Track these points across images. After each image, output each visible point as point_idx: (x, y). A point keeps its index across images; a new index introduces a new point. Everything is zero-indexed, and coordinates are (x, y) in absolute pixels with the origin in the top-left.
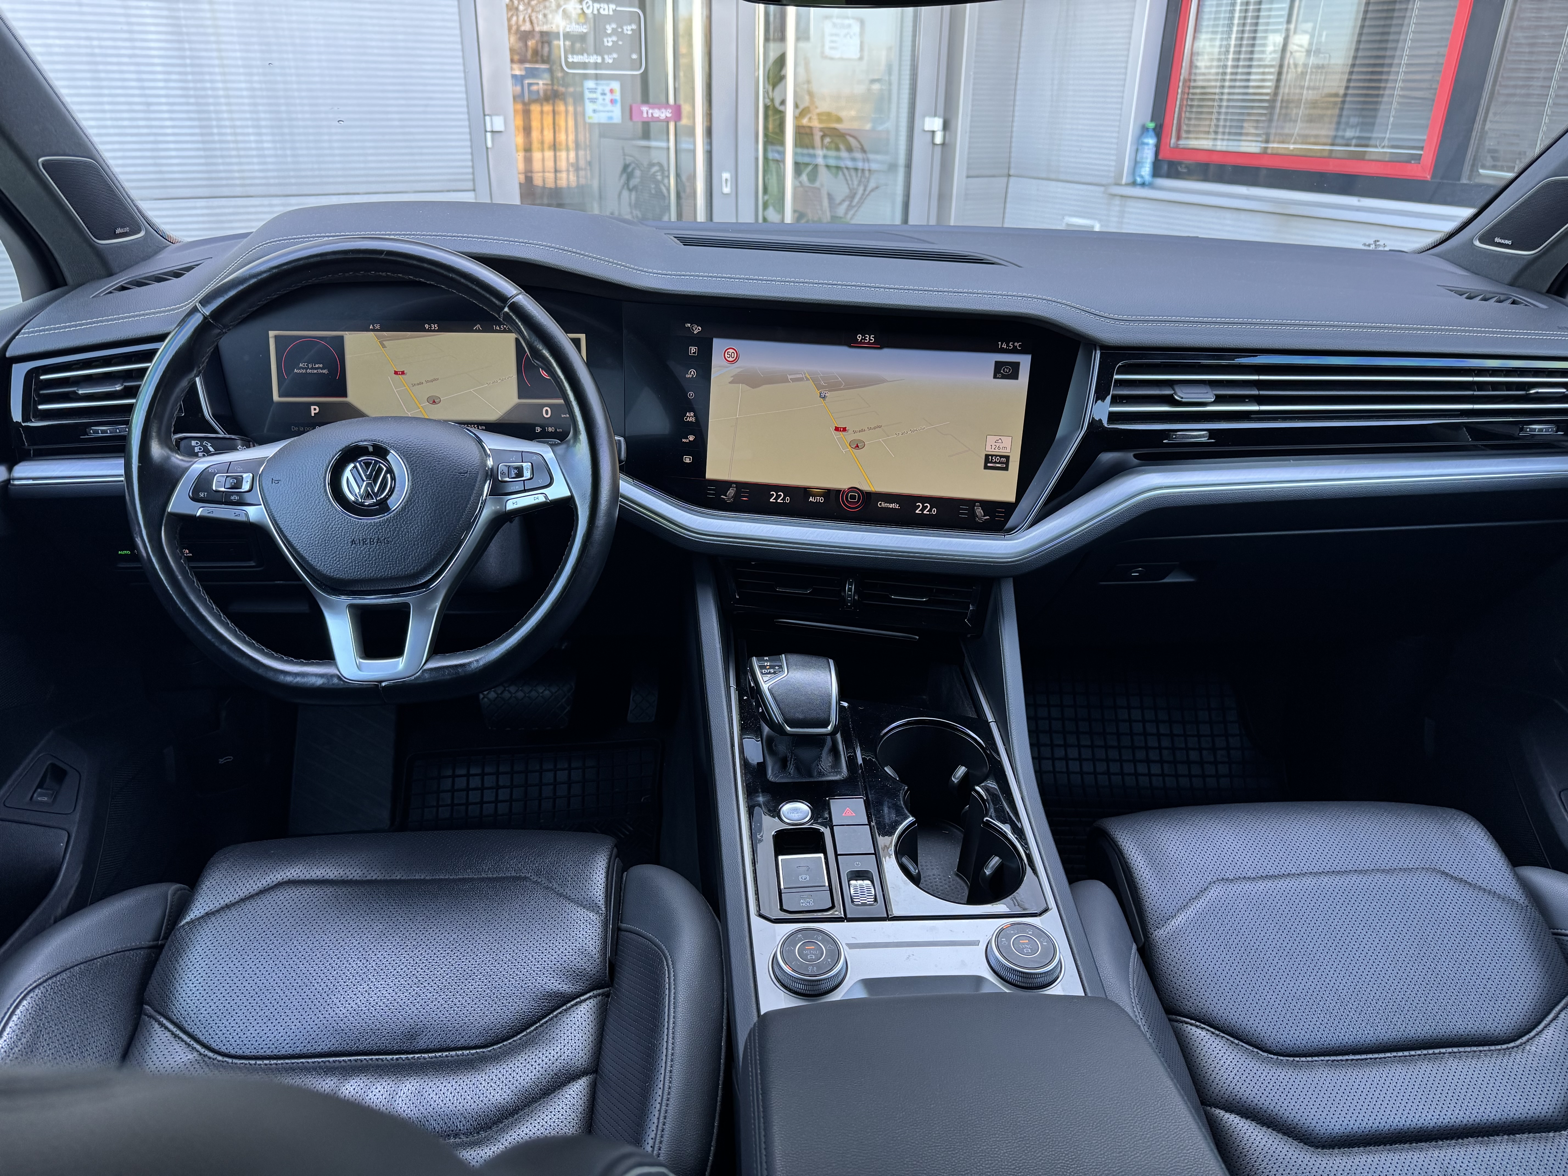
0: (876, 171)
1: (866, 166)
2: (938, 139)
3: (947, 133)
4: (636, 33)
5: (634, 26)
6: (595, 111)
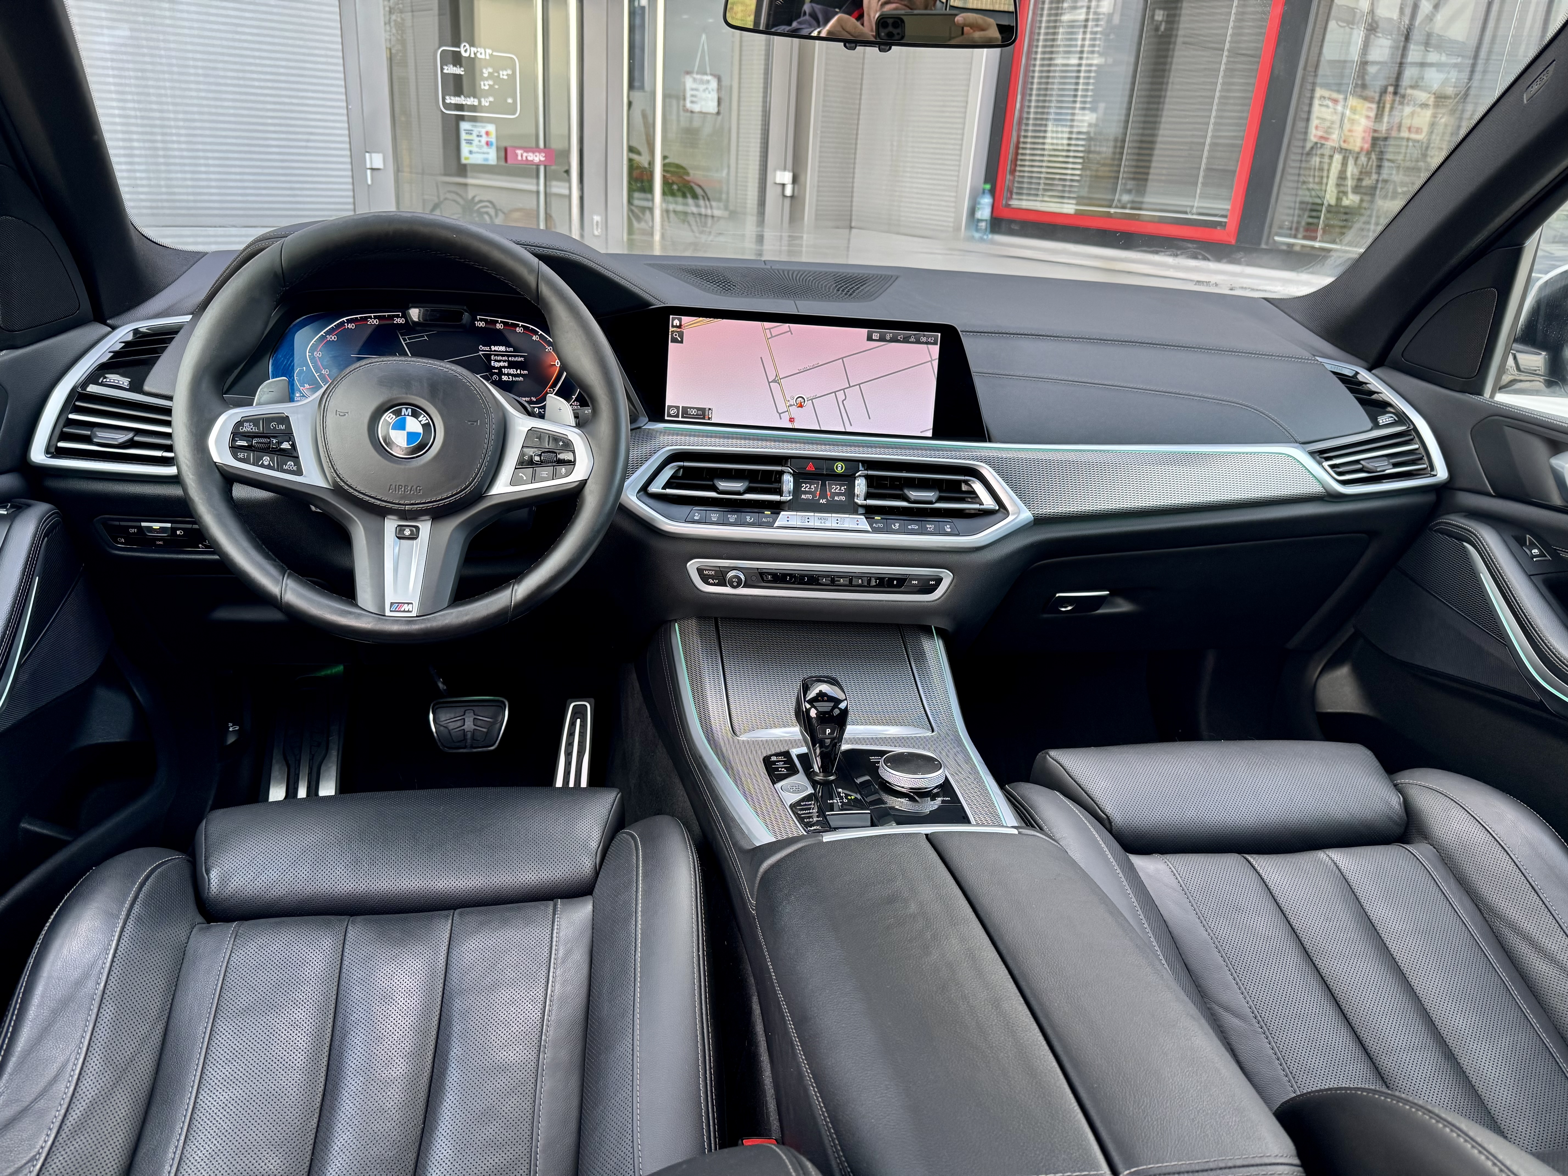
1: (711, 212)
2: (788, 192)
3: (796, 187)
4: (512, 76)
5: (510, 72)
6: (471, 152)
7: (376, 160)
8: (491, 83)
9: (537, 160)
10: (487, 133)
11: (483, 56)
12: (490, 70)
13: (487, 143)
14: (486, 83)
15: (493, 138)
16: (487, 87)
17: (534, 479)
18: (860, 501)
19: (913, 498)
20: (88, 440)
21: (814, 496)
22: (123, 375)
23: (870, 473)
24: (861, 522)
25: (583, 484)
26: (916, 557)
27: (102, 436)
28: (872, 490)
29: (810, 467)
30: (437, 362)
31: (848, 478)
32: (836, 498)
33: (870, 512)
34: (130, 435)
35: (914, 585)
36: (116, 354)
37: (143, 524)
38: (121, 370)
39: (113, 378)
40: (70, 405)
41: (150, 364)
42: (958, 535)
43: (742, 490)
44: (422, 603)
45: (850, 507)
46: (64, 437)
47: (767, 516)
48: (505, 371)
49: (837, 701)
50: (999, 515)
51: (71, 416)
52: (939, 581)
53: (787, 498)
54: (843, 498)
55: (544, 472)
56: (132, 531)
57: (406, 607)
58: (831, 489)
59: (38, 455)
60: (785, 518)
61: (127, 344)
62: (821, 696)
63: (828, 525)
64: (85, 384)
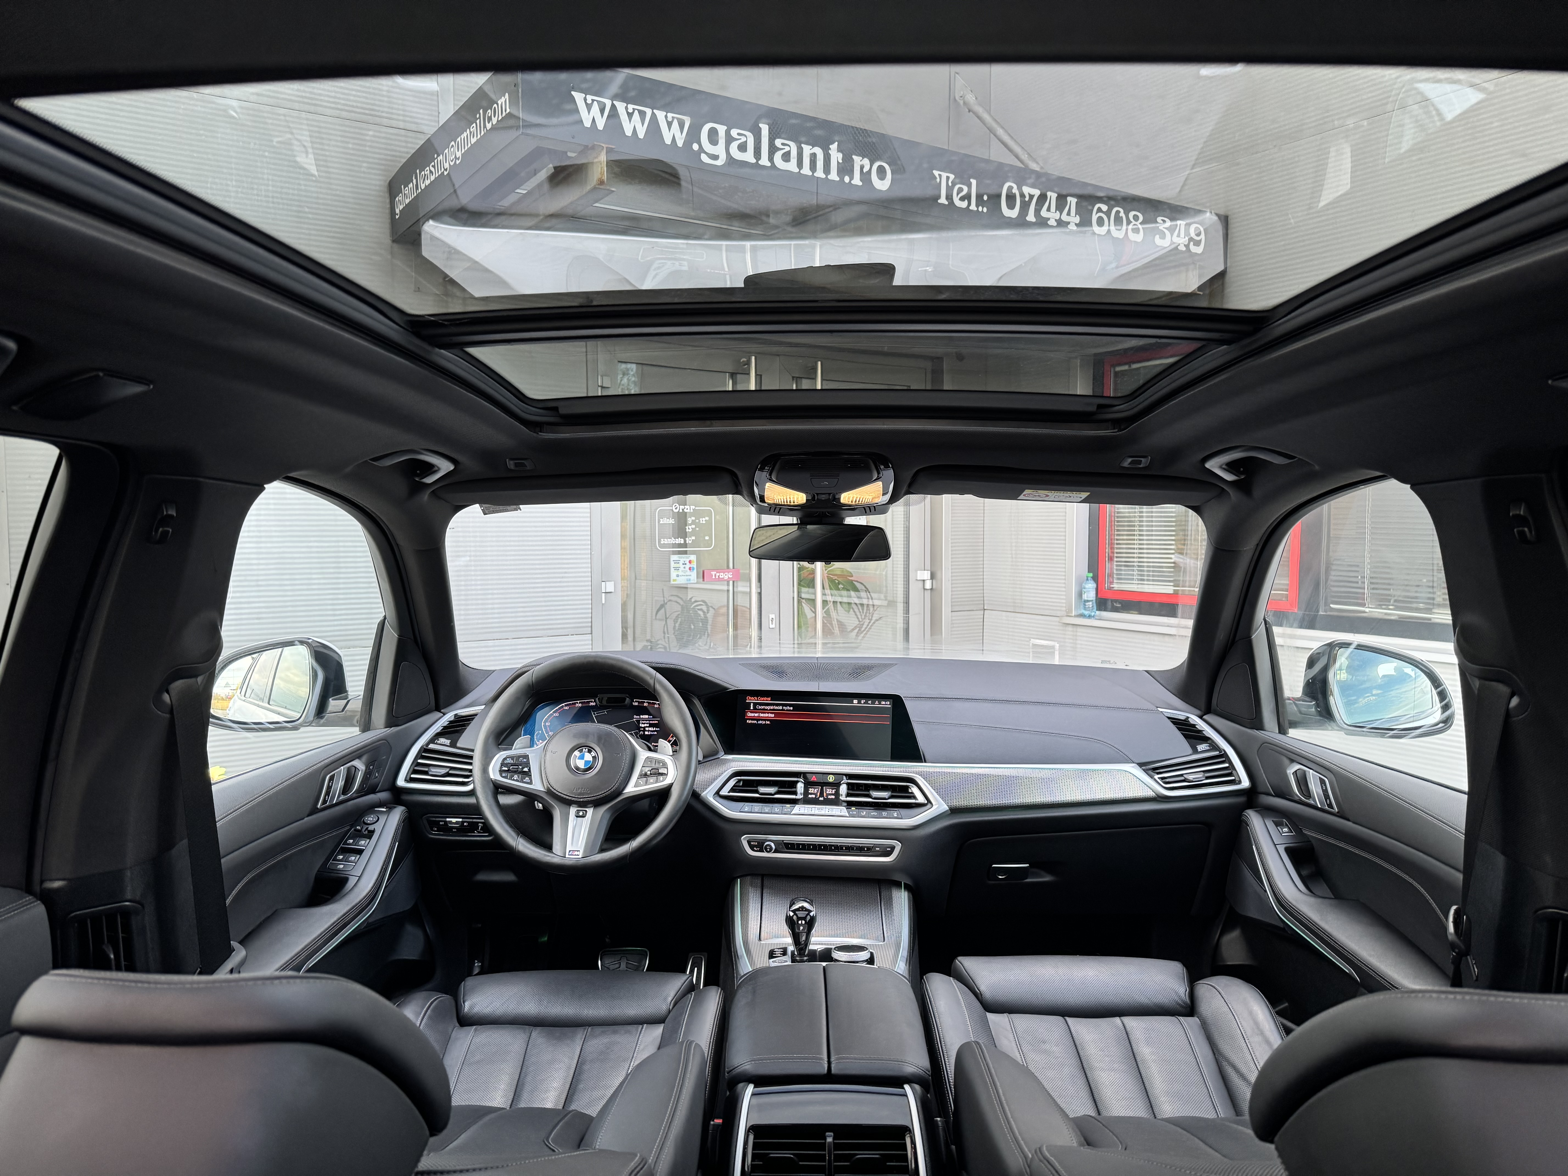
0: (879, 606)
1: (871, 602)
2: (928, 585)
3: (934, 581)
4: (709, 523)
5: (707, 518)
6: (678, 576)
7: (610, 586)
8: (693, 526)
9: (726, 578)
10: (690, 562)
11: (688, 511)
12: (693, 518)
13: (690, 569)
14: (690, 527)
15: (694, 565)
16: (690, 530)
17: (646, 783)
18: (843, 798)
19: (874, 796)
20: (426, 773)
21: (816, 796)
22: (447, 739)
23: (850, 781)
24: (842, 810)
25: (670, 786)
26: (877, 833)
27: (434, 771)
28: (851, 792)
29: (813, 778)
30: (608, 726)
31: (836, 785)
32: (829, 797)
33: (850, 804)
34: (448, 770)
35: (878, 851)
36: (445, 728)
37: (448, 819)
38: (447, 736)
39: (442, 740)
40: (419, 755)
41: (460, 732)
42: (902, 818)
43: (773, 792)
44: (585, 851)
45: (836, 802)
46: (415, 772)
47: (788, 808)
48: (647, 729)
49: (810, 911)
50: (929, 806)
51: (419, 761)
52: (893, 848)
53: (799, 796)
54: (833, 797)
55: (651, 780)
56: (441, 823)
57: (576, 853)
58: (826, 791)
59: (401, 782)
60: (798, 809)
61: (451, 722)
62: (802, 909)
63: (823, 812)
64: (428, 744)
